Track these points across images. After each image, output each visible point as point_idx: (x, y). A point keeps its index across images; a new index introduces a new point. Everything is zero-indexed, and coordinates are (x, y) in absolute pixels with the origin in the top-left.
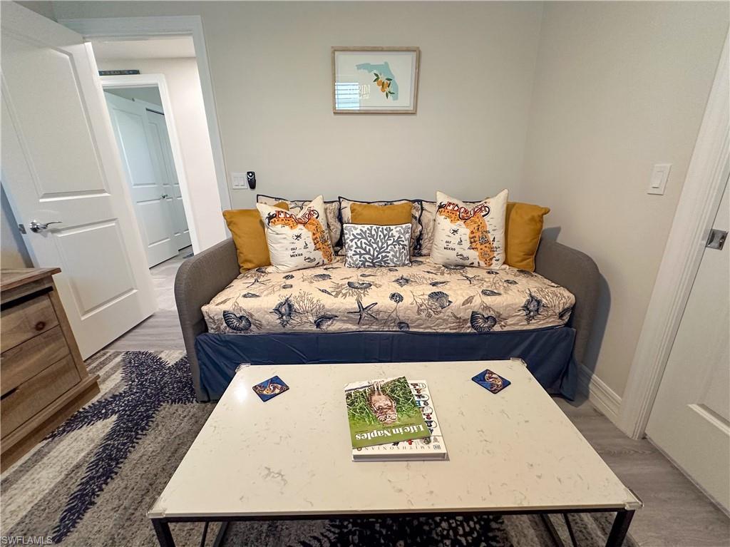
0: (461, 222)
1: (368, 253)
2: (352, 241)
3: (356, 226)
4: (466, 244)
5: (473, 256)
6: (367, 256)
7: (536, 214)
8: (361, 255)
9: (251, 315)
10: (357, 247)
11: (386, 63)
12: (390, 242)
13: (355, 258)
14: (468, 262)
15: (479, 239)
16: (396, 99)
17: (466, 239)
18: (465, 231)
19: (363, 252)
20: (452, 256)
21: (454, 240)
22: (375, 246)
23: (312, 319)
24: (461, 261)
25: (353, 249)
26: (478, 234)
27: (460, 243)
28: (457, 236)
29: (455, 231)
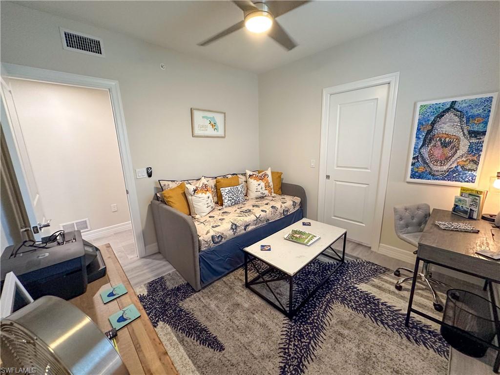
0: (261, 181)
1: (233, 199)
2: (226, 195)
3: (226, 188)
4: (264, 188)
5: (266, 192)
6: (233, 201)
7: (279, 175)
8: (230, 200)
9: (223, 234)
10: (229, 197)
11: (213, 117)
12: (239, 193)
13: (228, 202)
14: (264, 195)
15: (267, 186)
16: (218, 131)
17: (264, 187)
18: (263, 184)
19: (231, 199)
20: (259, 194)
21: (259, 187)
22: (235, 195)
23: (243, 228)
24: (262, 195)
25: (227, 198)
26: (267, 184)
27: (262, 189)
28: (260, 186)
29: (259, 184)
